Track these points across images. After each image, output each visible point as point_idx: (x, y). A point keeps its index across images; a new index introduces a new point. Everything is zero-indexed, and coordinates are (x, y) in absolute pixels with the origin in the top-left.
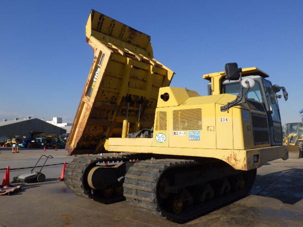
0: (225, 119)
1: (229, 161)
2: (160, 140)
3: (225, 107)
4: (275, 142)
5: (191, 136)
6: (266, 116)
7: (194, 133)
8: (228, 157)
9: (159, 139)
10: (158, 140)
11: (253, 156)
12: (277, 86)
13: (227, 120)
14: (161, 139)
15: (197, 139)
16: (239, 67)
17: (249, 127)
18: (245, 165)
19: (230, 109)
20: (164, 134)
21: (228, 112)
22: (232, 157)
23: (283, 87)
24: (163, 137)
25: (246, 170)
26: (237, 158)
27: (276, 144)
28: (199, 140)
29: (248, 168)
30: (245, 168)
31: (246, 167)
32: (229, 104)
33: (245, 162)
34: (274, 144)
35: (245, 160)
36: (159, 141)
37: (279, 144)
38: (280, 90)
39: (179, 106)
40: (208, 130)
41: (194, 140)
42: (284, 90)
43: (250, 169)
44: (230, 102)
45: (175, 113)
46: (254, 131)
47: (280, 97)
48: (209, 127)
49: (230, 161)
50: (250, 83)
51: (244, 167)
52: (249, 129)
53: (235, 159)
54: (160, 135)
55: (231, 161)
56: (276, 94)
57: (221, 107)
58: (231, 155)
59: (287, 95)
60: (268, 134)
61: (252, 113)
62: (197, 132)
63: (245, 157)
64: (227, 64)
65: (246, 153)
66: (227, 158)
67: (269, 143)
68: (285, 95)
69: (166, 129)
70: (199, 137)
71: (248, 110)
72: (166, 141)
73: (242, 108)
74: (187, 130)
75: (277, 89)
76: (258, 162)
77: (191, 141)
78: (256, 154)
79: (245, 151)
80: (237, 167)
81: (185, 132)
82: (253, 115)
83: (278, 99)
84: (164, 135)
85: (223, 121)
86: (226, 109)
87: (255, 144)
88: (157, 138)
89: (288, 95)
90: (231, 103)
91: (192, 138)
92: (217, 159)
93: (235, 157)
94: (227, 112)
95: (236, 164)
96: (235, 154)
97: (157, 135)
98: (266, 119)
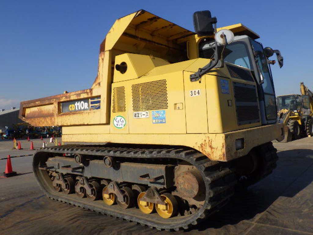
0: (197, 91)
1: (202, 150)
2: (119, 125)
3: (195, 75)
4: (267, 119)
5: (155, 118)
6: (254, 86)
7: (158, 112)
8: (202, 144)
9: (117, 123)
10: (116, 126)
11: (235, 141)
12: (270, 49)
13: (199, 93)
14: (120, 123)
15: (162, 121)
16: (212, 17)
17: (230, 101)
18: (224, 154)
19: (203, 77)
20: (123, 117)
21: (200, 82)
22: (206, 143)
23: (278, 51)
24: (122, 120)
25: (226, 161)
26: (214, 145)
27: (269, 122)
28: (165, 122)
29: (227, 159)
30: (224, 159)
31: (225, 157)
32: (201, 70)
33: (224, 150)
34: (266, 122)
35: (223, 147)
36: (118, 127)
37: (272, 122)
38: (273, 54)
39: (139, 78)
40: (175, 108)
41: (158, 123)
42: (278, 54)
43: (231, 159)
44: (202, 67)
45: (135, 88)
46: (237, 106)
47: (273, 62)
48: (176, 104)
49: (204, 150)
50: (227, 38)
51: (222, 157)
52: (230, 104)
53: (211, 147)
54: (119, 118)
55: (206, 150)
56: (268, 59)
57: (191, 76)
58: (205, 141)
59: (282, 60)
60: (259, 110)
61: (235, 83)
62: (162, 112)
63: (223, 143)
64: (195, 13)
65: (224, 138)
66: (200, 146)
67: (259, 122)
68: (279, 61)
69: (125, 110)
70: (165, 119)
71: (229, 78)
72: (125, 126)
73: (219, 75)
74: (150, 111)
75: (269, 52)
76: (243, 147)
77: (155, 124)
78: (239, 138)
79: (223, 135)
80: (214, 158)
81: (148, 112)
82: (236, 85)
83: (271, 65)
84: (123, 119)
85: (194, 95)
86: (197, 78)
87: (240, 125)
88: (115, 123)
89: (284, 60)
90: (204, 70)
91: (157, 120)
92: (188, 147)
93: (211, 144)
94: (198, 81)
95: (213, 153)
96: (210, 139)
97: (114, 119)
98: (255, 91)
